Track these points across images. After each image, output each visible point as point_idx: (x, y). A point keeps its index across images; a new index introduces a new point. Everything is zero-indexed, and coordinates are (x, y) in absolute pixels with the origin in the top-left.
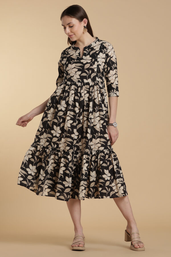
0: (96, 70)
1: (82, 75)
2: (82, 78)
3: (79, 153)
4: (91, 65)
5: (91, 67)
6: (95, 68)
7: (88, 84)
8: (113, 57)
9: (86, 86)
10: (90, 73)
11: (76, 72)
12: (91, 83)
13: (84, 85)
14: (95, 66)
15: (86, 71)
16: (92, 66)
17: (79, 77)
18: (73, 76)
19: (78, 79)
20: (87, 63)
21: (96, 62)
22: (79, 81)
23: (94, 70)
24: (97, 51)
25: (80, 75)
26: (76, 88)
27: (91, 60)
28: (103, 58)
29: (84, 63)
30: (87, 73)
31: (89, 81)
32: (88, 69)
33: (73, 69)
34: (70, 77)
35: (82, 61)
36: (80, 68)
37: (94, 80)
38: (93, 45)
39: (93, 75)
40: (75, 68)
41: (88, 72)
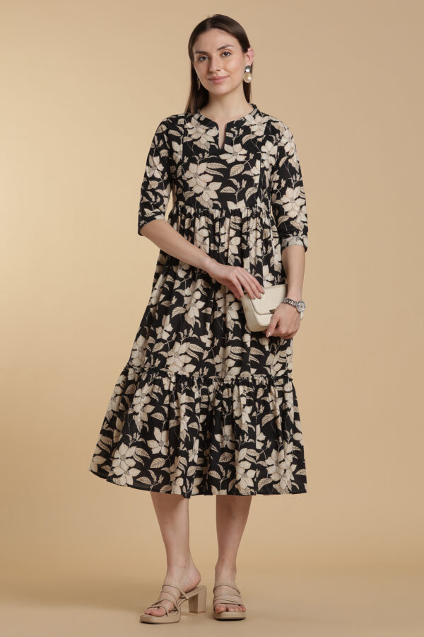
0: (257, 180)
2: (223, 198)
3: (214, 383)
4: (247, 168)
5: (247, 172)
6: (255, 175)
7: (237, 213)
9: (232, 217)
10: (244, 186)
11: (208, 183)
12: (246, 212)
13: (229, 214)
14: (255, 171)
15: (234, 181)
16: (249, 169)
17: (216, 196)
18: (201, 194)
19: (213, 200)
20: (237, 162)
21: (258, 162)
22: (215, 207)
23: (253, 180)
24: (258, 137)
25: (218, 192)
26: (211, 222)
27: (245, 155)
28: (271, 155)
29: (229, 161)
30: (235, 187)
31: (241, 205)
32: (239, 177)
33: (201, 175)
34: (192, 195)
35: (223, 157)
36: (218, 173)
37: (251, 203)
38: (250, 121)
39: (251, 192)
40: (205, 173)
41: (238, 184)
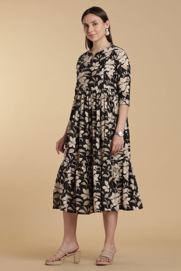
0: (102, 77)
1: (90, 83)
4: (98, 72)
6: (101, 75)
7: (95, 91)
8: (123, 64)
9: (93, 94)
10: (97, 80)
11: (85, 80)
12: (98, 91)
13: (92, 93)
14: (102, 73)
15: (93, 78)
17: (87, 85)
18: (83, 85)
19: (86, 87)
20: (95, 70)
21: (103, 69)
22: (87, 90)
23: (101, 77)
25: (88, 83)
26: (85, 96)
27: (98, 66)
28: (111, 65)
29: (92, 70)
30: (93, 81)
31: (96, 88)
32: (95, 76)
33: (82, 77)
34: (80, 86)
35: (91, 68)
36: (88, 76)
37: (101, 87)
39: (100, 82)
40: (84, 76)
41: (95, 79)
